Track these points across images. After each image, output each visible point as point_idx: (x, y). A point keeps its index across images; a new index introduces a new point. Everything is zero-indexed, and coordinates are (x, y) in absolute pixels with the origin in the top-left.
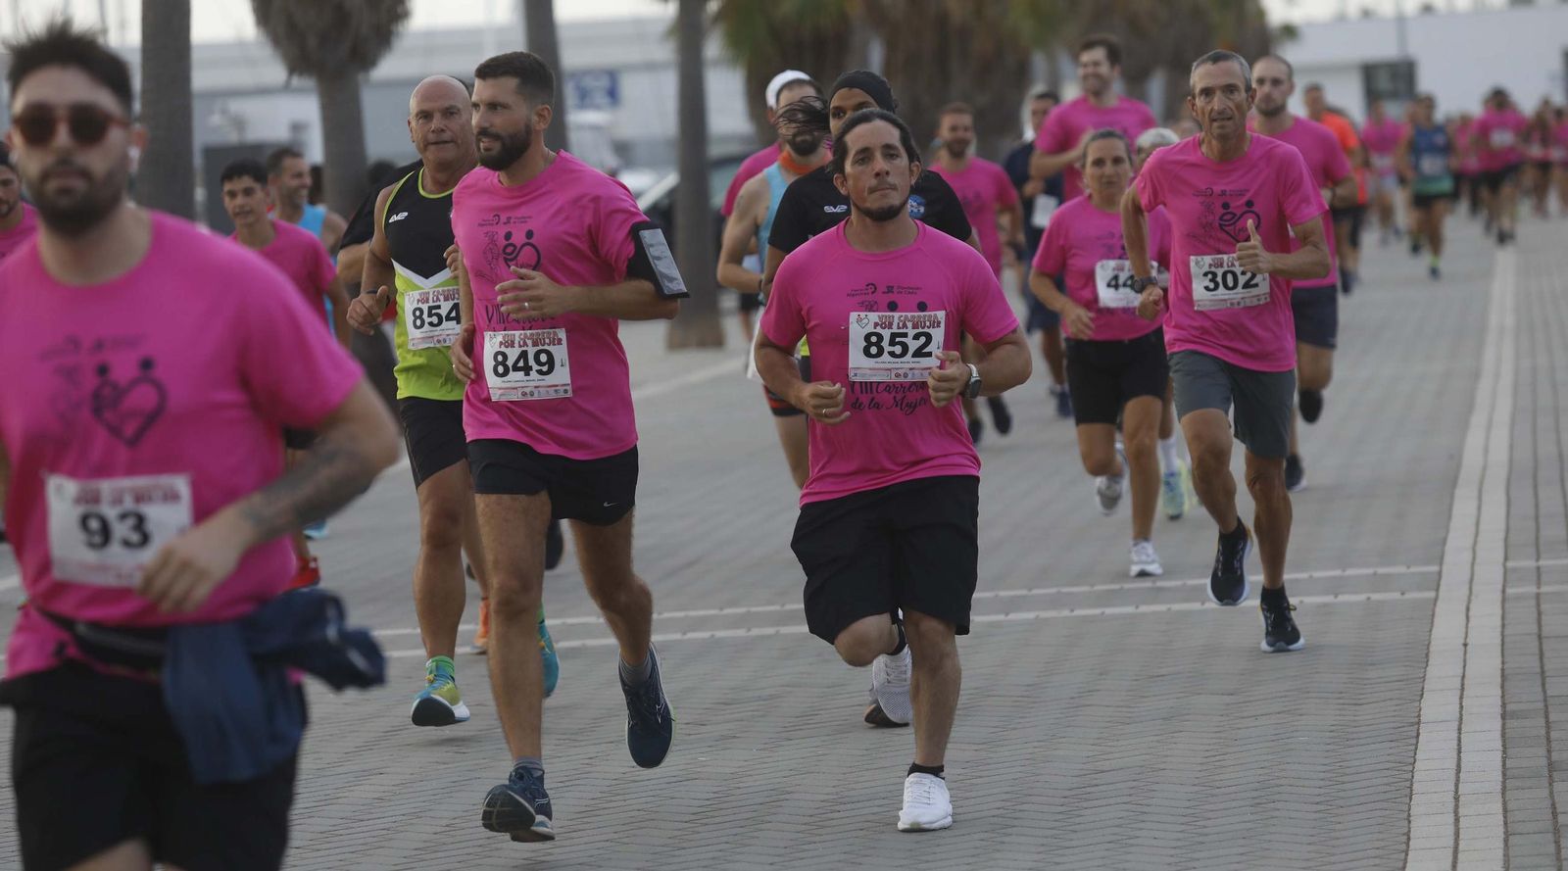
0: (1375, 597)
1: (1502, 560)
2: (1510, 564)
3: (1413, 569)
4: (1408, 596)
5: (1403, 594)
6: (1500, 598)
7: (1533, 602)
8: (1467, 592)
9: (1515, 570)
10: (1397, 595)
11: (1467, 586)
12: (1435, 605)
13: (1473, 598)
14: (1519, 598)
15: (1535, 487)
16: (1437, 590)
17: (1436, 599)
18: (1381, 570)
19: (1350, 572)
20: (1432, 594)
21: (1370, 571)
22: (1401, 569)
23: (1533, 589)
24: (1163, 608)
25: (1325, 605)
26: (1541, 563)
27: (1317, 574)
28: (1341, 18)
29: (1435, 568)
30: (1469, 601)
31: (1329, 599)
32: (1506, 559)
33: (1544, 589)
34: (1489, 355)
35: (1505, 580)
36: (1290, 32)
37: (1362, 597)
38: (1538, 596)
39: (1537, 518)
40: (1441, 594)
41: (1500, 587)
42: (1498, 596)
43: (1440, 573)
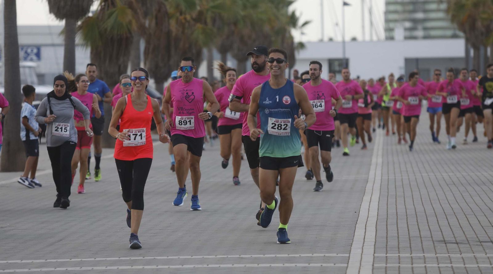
0: (324, 265)
1: (373, 253)
2: (376, 255)
3: (339, 255)
4: (336, 265)
5: (335, 264)
6: (372, 268)
7: (384, 270)
8: (359, 265)
9: (378, 257)
10: (332, 265)
11: (359, 263)
12: (347, 269)
13: (361, 267)
14: (379, 268)
15: (387, 226)
16: (348, 264)
17: (347, 267)
18: (327, 255)
19: (315, 255)
20: (346, 265)
21: (323, 255)
22: (335, 255)
23: (384, 265)
24: (243, 265)
25: (305, 267)
26: (388, 255)
27: (302, 255)
28: (321, 41)
29: (348, 255)
30: (360, 268)
31: (307, 265)
32: (374, 253)
33: (388, 265)
34: (372, 173)
35: (374, 261)
36: (302, 45)
37: (319, 265)
38: (386, 267)
39: (387, 237)
40: (349, 265)
41: (372, 263)
42: (371, 267)
43: (349, 257)
